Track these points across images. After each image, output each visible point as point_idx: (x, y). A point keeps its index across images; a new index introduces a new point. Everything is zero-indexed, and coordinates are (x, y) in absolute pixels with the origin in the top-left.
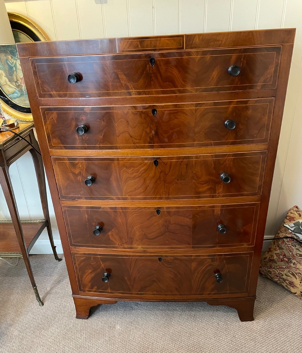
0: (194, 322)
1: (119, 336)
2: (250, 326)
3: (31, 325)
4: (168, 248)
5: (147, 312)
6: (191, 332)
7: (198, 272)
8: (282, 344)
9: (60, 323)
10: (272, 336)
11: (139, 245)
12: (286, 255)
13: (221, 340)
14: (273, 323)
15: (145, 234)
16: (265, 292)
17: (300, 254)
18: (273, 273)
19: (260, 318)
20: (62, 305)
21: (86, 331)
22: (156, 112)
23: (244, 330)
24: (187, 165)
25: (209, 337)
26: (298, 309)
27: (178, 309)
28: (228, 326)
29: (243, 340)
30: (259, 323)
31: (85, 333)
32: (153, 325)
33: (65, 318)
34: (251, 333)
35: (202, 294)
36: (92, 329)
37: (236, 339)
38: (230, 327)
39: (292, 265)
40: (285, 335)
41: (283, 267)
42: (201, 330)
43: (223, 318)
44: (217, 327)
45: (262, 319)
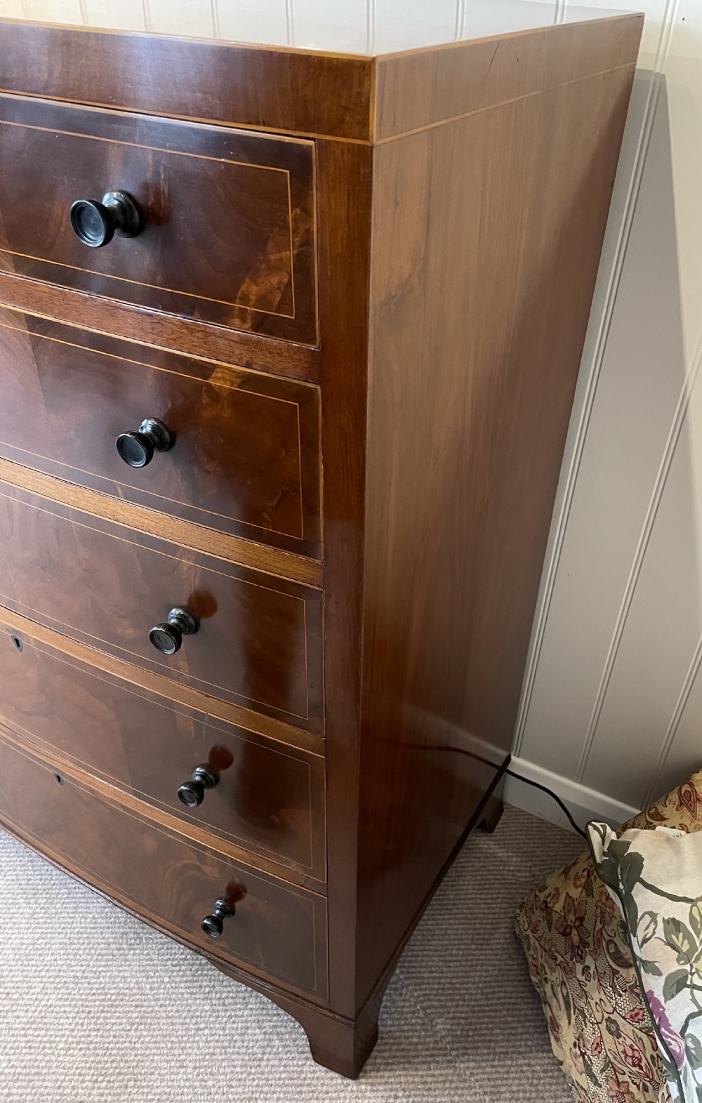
4: (71, 760)
6: (152, 1011)
7: (167, 869)
12: (585, 923)
16: (480, 997)
17: (618, 951)
18: (532, 952)
19: (380, 1084)
23: (297, 1096)
25: (183, 1057)
30: (364, 1098)
32: (78, 933)
38: (268, 1060)
41: (556, 954)
42: (181, 1021)
44: (235, 1038)
45: (385, 1090)
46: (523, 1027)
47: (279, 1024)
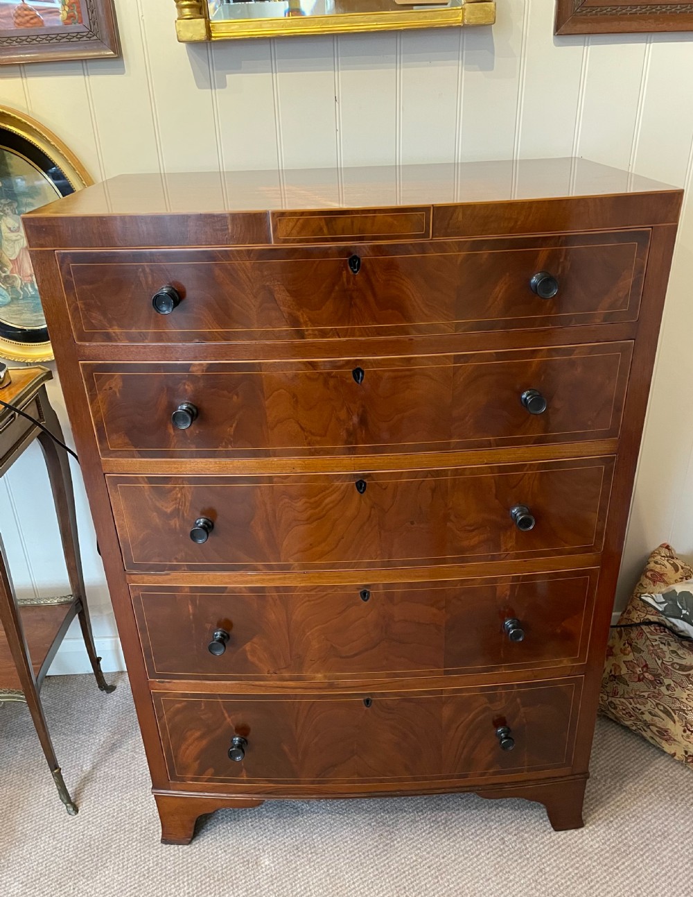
0: (446, 838)
1: (270, 884)
2: (576, 842)
3: (51, 867)
4: (388, 676)
5: (334, 817)
6: (441, 864)
7: (458, 727)
8: (652, 883)
9: (124, 858)
10: (626, 864)
11: (318, 672)
12: (649, 666)
13: (511, 881)
14: (626, 832)
15: (332, 646)
16: (604, 752)
17: (681, 665)
18: (621, 707)
19: (598, 821)
20: (123, 810)
21: (188, 876)
22: (363, 374)
23: (563, 853)
24: (433, 491)
25: (483, 875)
26: (682, 792)
27: (405, 805)
28: (525, 845)
29: (562, 879)
30: (596, 832)
31: (187, 880)
32: (350, 852)
33: (134, 844)
34: (578, 859)
35: (465, 776)
36: (203, 870)
37: (547, 876)
38: (530, 846)
39: (663, 689)
40: (657, 861)
41: (642, 694)
42: (463, 858)
43: (513, 824)
44: (502, 847)
45: (603, 822)
46: (638, 753)
47: (518, 826)
